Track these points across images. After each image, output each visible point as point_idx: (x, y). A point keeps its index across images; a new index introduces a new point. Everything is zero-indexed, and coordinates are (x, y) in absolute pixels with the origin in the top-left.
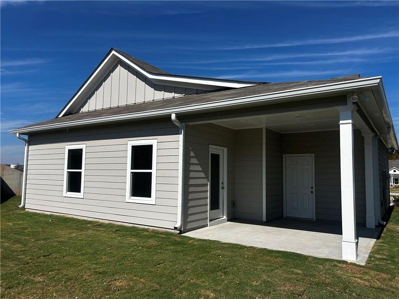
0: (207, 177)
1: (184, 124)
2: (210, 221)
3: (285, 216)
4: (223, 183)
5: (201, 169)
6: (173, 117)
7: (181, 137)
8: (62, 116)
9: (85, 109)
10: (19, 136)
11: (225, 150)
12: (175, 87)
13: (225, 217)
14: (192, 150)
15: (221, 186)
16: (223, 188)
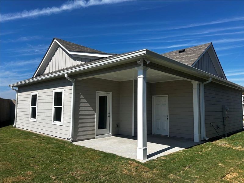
0: (95, 110)
1: (74, 80)
2: (97, 135)
3: (153, 133)
4: (109, 113)
5: (89, 105)
6: (66, 76)
7: (72, 87)
8: (35, 77)
9: (45, 72)
10: (13, 88)
11: (111, 93)
12: (81, 58)
13: (110, 133)
14: (81, 94)
15: (108, 115)
16: (109, 116)
